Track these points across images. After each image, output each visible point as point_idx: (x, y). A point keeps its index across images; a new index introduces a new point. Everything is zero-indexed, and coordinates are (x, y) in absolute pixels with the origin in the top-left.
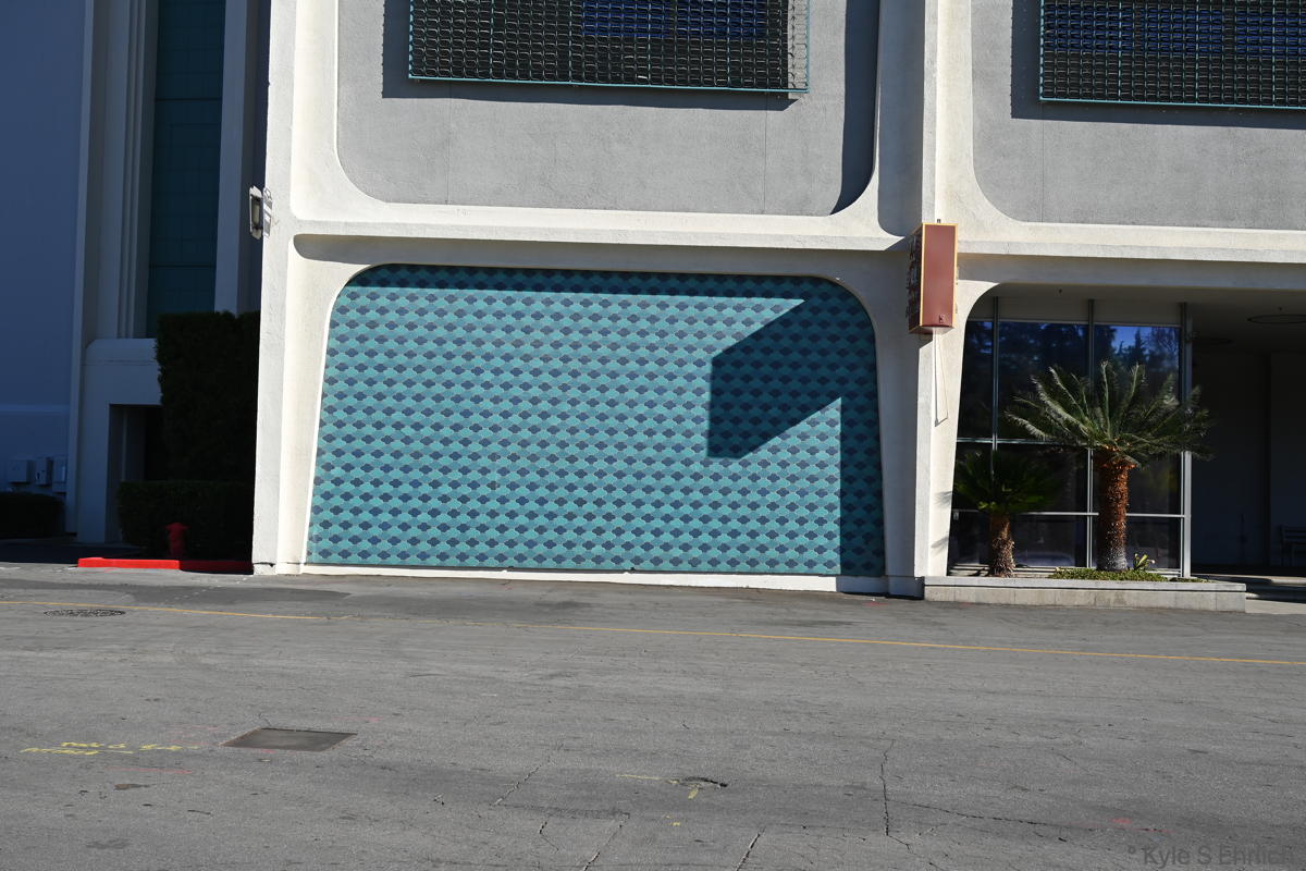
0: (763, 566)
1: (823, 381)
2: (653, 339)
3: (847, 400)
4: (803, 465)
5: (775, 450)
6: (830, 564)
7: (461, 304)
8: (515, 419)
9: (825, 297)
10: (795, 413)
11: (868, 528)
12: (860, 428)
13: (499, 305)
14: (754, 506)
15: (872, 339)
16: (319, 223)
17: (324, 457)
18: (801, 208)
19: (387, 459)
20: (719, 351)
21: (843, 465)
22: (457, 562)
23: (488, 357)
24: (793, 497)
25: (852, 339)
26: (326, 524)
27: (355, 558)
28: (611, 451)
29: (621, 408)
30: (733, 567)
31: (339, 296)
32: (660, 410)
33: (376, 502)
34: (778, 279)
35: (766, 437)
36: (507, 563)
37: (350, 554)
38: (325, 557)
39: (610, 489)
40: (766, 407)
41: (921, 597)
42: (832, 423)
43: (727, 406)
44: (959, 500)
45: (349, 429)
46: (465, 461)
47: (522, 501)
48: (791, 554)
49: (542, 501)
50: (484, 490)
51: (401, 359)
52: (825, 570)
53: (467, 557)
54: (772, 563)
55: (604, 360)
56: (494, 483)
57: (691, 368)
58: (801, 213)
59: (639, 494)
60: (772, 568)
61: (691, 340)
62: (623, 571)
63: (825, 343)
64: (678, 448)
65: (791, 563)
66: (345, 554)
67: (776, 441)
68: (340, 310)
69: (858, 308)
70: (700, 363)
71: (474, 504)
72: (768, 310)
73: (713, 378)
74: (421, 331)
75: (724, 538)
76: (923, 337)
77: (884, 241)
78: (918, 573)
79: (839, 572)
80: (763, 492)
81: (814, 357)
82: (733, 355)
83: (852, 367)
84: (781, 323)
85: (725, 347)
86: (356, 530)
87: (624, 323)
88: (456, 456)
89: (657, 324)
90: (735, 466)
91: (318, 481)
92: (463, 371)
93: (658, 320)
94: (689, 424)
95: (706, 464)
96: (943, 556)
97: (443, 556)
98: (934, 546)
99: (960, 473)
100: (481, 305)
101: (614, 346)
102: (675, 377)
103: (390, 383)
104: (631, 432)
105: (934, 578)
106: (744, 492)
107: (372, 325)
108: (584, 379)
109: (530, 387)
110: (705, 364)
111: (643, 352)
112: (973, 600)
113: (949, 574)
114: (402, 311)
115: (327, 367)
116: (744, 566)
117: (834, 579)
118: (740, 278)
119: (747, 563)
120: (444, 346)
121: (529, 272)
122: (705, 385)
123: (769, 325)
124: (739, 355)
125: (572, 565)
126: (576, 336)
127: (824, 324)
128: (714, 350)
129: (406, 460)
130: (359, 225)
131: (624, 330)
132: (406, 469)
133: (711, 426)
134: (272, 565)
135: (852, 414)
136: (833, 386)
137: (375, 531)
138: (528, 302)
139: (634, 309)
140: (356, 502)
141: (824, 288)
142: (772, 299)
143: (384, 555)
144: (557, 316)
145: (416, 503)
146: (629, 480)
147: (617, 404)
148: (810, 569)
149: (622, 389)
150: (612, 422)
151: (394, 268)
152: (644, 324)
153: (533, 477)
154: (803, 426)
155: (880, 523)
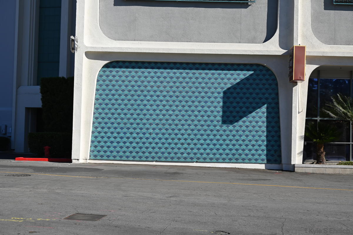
0: (240, 161)
1: (260, 99)
2: (203, 85)
3: (268, 105)
4: (254, 127)
5: (244, 122)
6: (263, 160)
7: (140, 74)
8: (158, 112)
9: (261, 70)
10: (251, 109)
11: (276, 148)
12: (273, 115)
13: (152, 74)
14: (237, 140)
15: (277, 85)
16: (93, 47)
17: (95, 124)
18: (253, 41)
19: (116, 125)
20: (225, 89)
21: (267, 127)
22: (139, 159)
23: (149, 91)
24: (250, 137)
25: (270, 85)
26: (96, 147)
27: (105, 158)
28: (189, 122)
29: (193, 108)
30: (230, 161)
31: (100, 71)
32: (206, 108)
33: (112, 139)
34: (245, 65)
35: (241, 117)
36: (155, 159)
37: (103, 156)
38: (95, 157)
39: (189, 135)
40: (241, 108)
41: (294, 171)
42: (263, 113)
43: (228, 107)
44: (306, 138)
45: (103, 115)
46: (141, 126)
47: (160, 139)
48: (250, 156)
49: (166, 139)
50: (147, 135)
51: (120, 92)
52: (261, 162)
53: (142, 157)
54: (243, 159)
55: (187, 92)
56: (151, 133)
57: (216, 95)
58: (253, 43)
59: (199, 136)
60: (243, 161)
61: (216, 85)
62: (193, 162)
63: (261, 86)
64: (212, 121)
65: (250, 160)
66: (102, 156)
67: (245, 119)
68: (100, 76)
69: (272, 74)
70: (219, 93)
71: (144, 140)
72: (242, 75)
73: (223, 98)
74: (126, 83)
75: (227, 151)
76: (294, 84)
77: (281, 52)
78: (293, 163)
79: (266, 163)
80: (240, 136)
81: (257, 91)
82: (230, 90)
83: (270, 94)
84: (246, 79)
85: (227, 88)
86: (105, 148)
87: (194, 80)
88: (138, 124)
89: (205, 80)
90: (231, 127)
91: (93, 132)
92: (141, 96)
93: (205, 79)
94: (216, 113)
95: (221, 126)
96: (301, 157)
97: (134, 157)
98: (298, 154)
99: (307, 129)
100: (146, 74)
101: (190, 88)
102: (211, 98)
103: (116, 100)
104: (196, 116)
105: (298, 165)
106: (234, 136)
107: (111, 81)
108: (180, 98)
109: (163, 101)
110: (221, 93)
111: (200, 89)
112: (311, 172)
113: (303, 163)
114: (120, 76)
115: (96, 95)
116: (234, 160)
117: (264, 165)
118: (232, 65)
119: (235, 159)
120: (134, 87)
121: (162, 63)
122: (221, 100)
123: (242, 80)
124: (232, 90)
125: (177, 160)
126: (178, 84)
127: (261, 80)
128: (224, 88)
129: (122, 125)
130: (106, 48)
131: (193, 82)
132: (122, 128)
133: (223, 114)
134: (78, 160)
135: (270, 110)
136: (264, 100)
137: (112, 149)
138: (162, 73)
139: (197, 75)
140: (106, 139)
141: (261, 68)
142: (243, 71)
143: (115, 157)
144: (171, 78)
145: (125, 139)
146: (196, 132)
147: (191, 107)
148: (256, 162)
149: (193, 102)
150: (190, 113)
151: (118, 62)
152: (200, 80)
153: (164, 131)
154: (254, 114)
155: (280, 146)
